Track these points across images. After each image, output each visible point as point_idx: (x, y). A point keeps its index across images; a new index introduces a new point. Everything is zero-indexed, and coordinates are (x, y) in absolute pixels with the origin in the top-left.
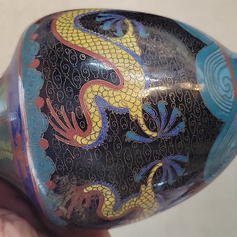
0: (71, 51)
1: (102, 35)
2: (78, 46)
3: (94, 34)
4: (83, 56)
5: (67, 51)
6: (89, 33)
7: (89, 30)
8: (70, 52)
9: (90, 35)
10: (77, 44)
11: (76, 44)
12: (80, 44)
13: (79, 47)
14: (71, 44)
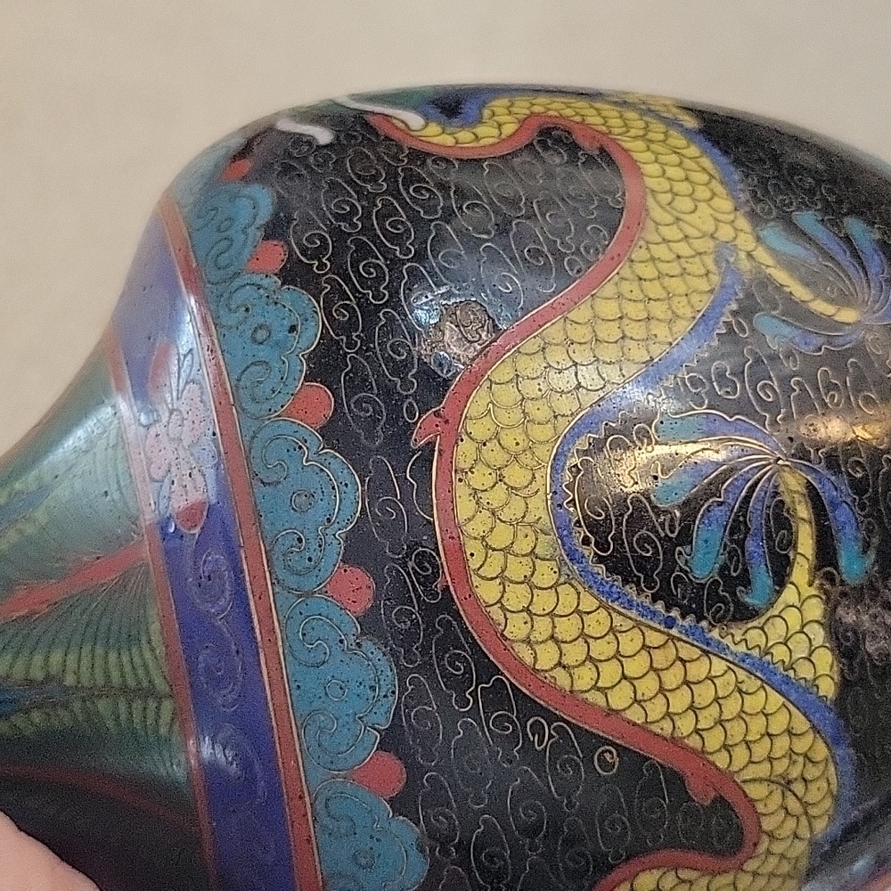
0: (552, 732)
1: (689, 621)
2: (585, 701)
3: (654, 613)
4: (607, 756)
5: (538, 728)
6: (633, 614)
7: (631, 590)
8: (551, 736)
9: (638, 625)
10: (582, 692)
11: (576, 688)
12: (595, 687)
13: (593, 705)
14: (554, 687)
